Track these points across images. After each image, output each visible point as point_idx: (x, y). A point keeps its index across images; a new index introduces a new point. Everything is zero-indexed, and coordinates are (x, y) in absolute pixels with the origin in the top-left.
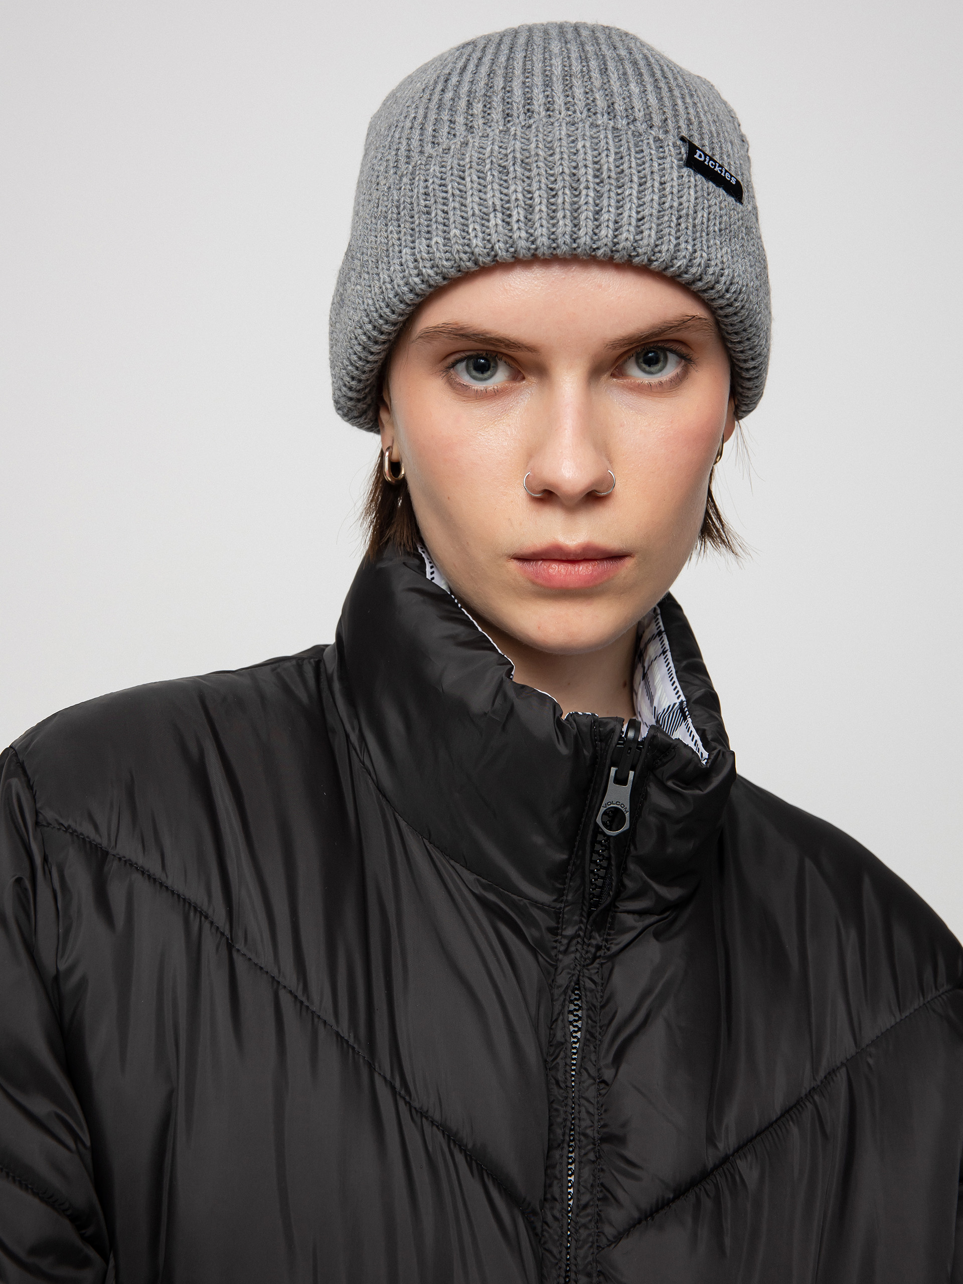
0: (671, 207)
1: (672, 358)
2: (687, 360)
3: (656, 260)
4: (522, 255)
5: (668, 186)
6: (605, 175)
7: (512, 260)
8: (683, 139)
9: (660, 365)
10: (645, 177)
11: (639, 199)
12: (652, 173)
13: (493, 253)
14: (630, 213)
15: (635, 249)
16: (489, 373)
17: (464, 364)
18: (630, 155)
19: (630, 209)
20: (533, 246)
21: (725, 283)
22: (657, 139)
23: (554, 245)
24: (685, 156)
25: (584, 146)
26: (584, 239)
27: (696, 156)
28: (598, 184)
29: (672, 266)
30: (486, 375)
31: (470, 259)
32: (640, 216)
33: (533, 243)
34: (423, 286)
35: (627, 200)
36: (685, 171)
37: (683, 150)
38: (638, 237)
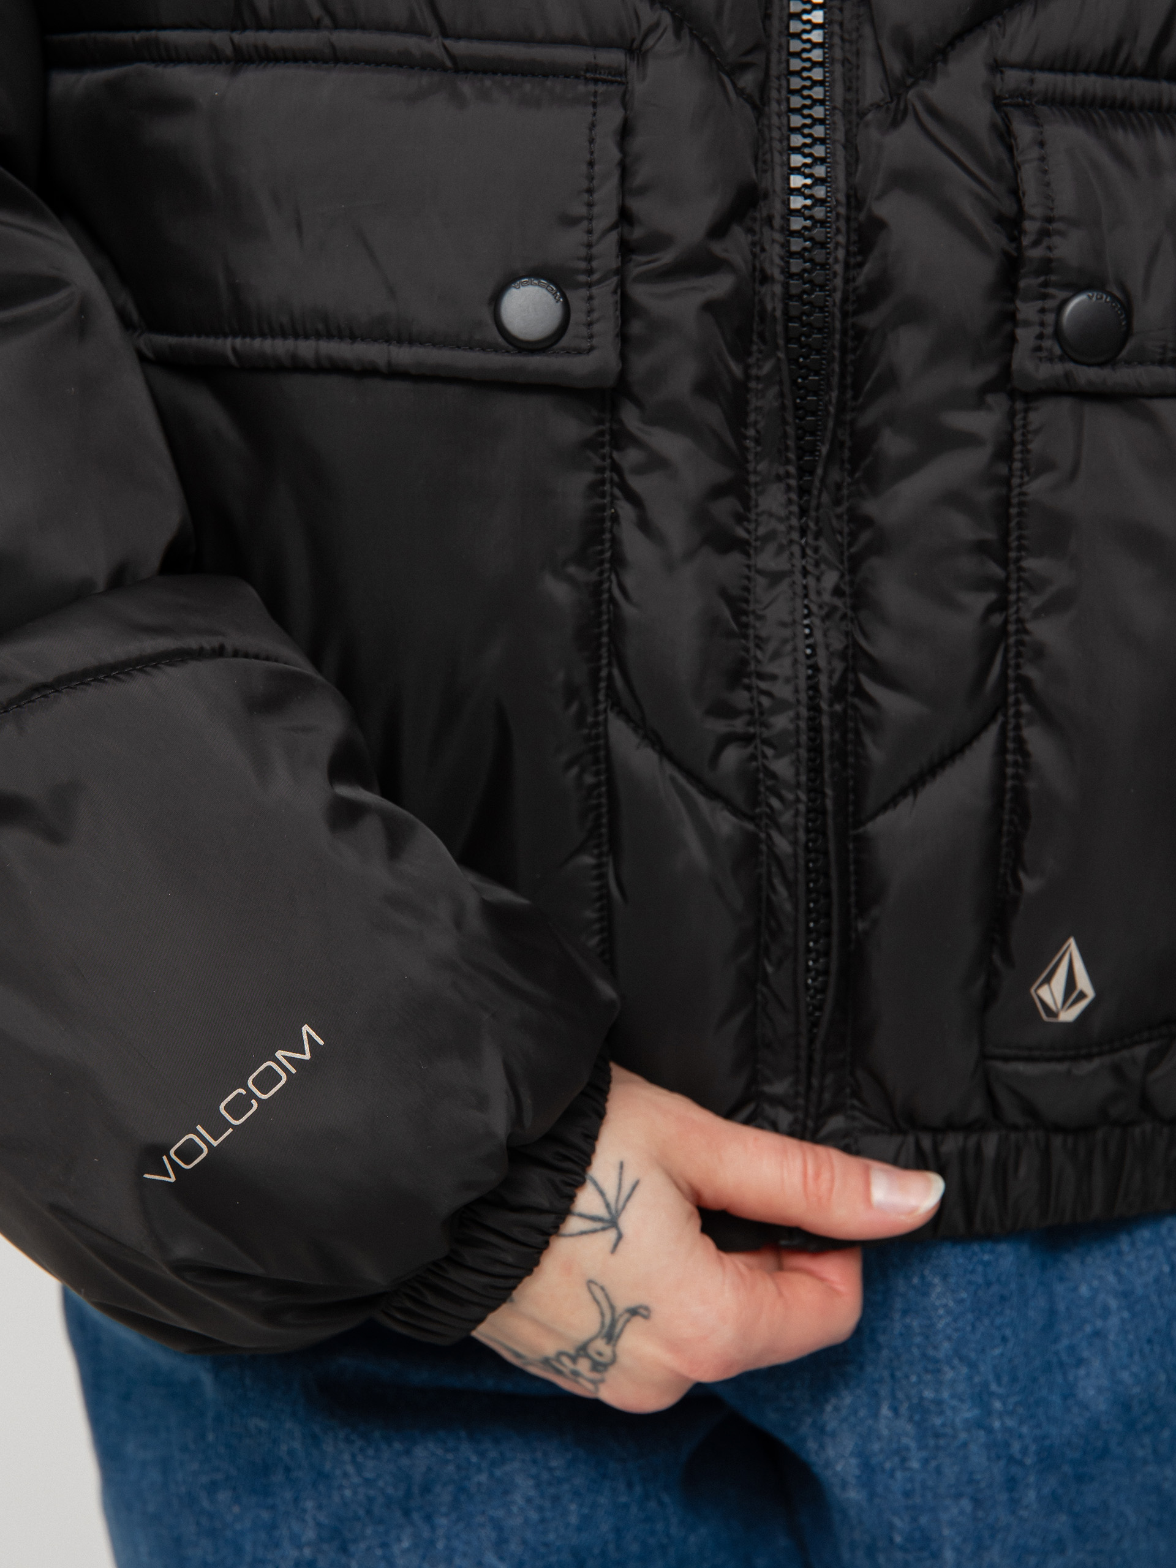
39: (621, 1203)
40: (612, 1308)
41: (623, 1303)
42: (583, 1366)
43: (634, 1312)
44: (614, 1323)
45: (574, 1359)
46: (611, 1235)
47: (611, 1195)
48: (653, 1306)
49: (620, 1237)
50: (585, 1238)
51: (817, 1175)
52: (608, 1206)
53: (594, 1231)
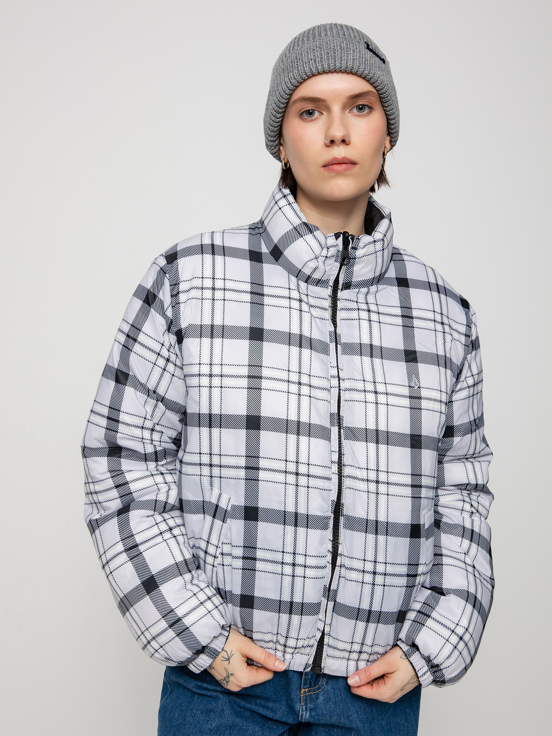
0: (363, 57)
1: (366, 108)
2: (371, 108)
3: (359, 71)
4: (320, 71)
5: (361, 52)
6: (343, 48)
7: (317, 73)
8: (366, 42)
9: (363, 110)
10: (355, 49)
11: (353, 55)
12: (356, 48)
13: (311, 71)
14: (351, 57)
15: (352, 67)
16: (312, 115)
17: (305, 113)
18: (349, 44)
19: (350, 57)
20: (323, 68)
21: (380, 80)
22: (358, 42)
23: (329, 67)
24: (366, 47)
25: (336, 41)
26: (338, 65)
27: (370, 47)
28: (341, 51)
29: (364, 73)
30: (312, 116)
31: (305, 75)
32: (353, 59)
33: (323, 67)
34: (292, 87)
35: (349, 54)
36: (367, 50)
37: (366, 45)
38: (353, 64)
39: (230, 657)
40: (228, 673)
41: (230, 673)
42: (225, 682)
43: (232, 674)
44: (229, 675)
45: (224, 681)
46: (228, 662)
47: (229, 656)
48: (234, 674)
49: (229, 662)
50: (224, 661)
51: (267, 658)
52: (228, 657)
53: (226, 661)
